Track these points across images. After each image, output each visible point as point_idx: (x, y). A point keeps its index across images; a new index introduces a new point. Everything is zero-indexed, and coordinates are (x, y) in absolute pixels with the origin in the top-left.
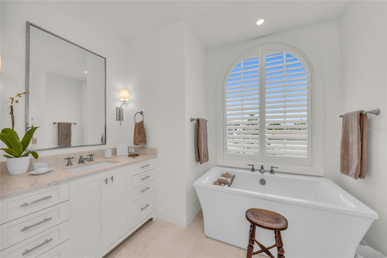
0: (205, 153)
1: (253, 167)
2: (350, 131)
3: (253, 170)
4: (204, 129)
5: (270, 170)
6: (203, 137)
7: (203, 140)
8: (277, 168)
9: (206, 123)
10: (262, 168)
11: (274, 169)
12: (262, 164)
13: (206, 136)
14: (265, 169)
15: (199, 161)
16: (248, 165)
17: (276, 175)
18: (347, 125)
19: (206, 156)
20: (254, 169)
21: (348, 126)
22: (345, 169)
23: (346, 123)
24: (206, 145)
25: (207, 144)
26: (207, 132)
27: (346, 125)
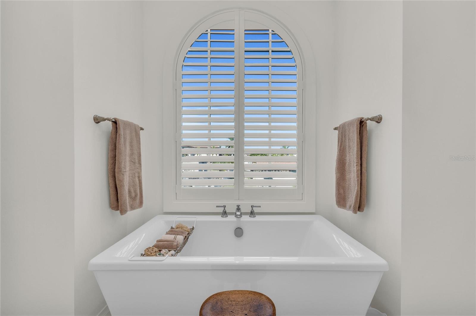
0: (135, 191)
1: (224, 209)
2: (347, 147)
3: (225, 214)
4: (131, 142)
5: (250, 212)
6: (128, 159)
7: (128, 164)
8: (260, 207)
9: (139, 131)
10: (238, 209)
11: (256, 210)
12: (238, 203)
13: (136, 157)
14: (243, 210)
15: (118, 210)
16: (217, 207)
17: (258, 218)
18: (344, 139)
19: (136, 196)
20: (227, 212)
21: (345, 141)
22: (341, 201)
23: (342, 136)
24: (137, 175)
25: (139, 173)
26: (140, 148)
27: (342, 139)
